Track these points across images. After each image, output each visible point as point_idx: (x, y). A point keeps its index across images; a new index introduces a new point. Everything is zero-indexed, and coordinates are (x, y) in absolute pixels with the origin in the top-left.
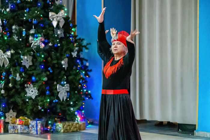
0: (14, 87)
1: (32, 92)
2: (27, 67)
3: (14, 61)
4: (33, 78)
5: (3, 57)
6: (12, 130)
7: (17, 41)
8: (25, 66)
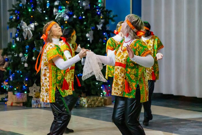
3: (37, 33)
5: (26, 29)
6: (35, 104)
7: (41, 13)
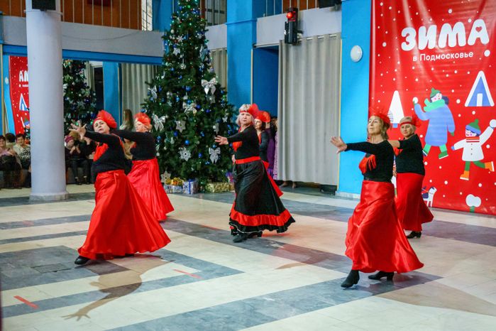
0: (168, 150)
1: (185, 154)
2: (181, 131)
3: (168, 125)
4: (187, 142)
5: (158, 122)
7: (171, 107)
8: (178, 131)
